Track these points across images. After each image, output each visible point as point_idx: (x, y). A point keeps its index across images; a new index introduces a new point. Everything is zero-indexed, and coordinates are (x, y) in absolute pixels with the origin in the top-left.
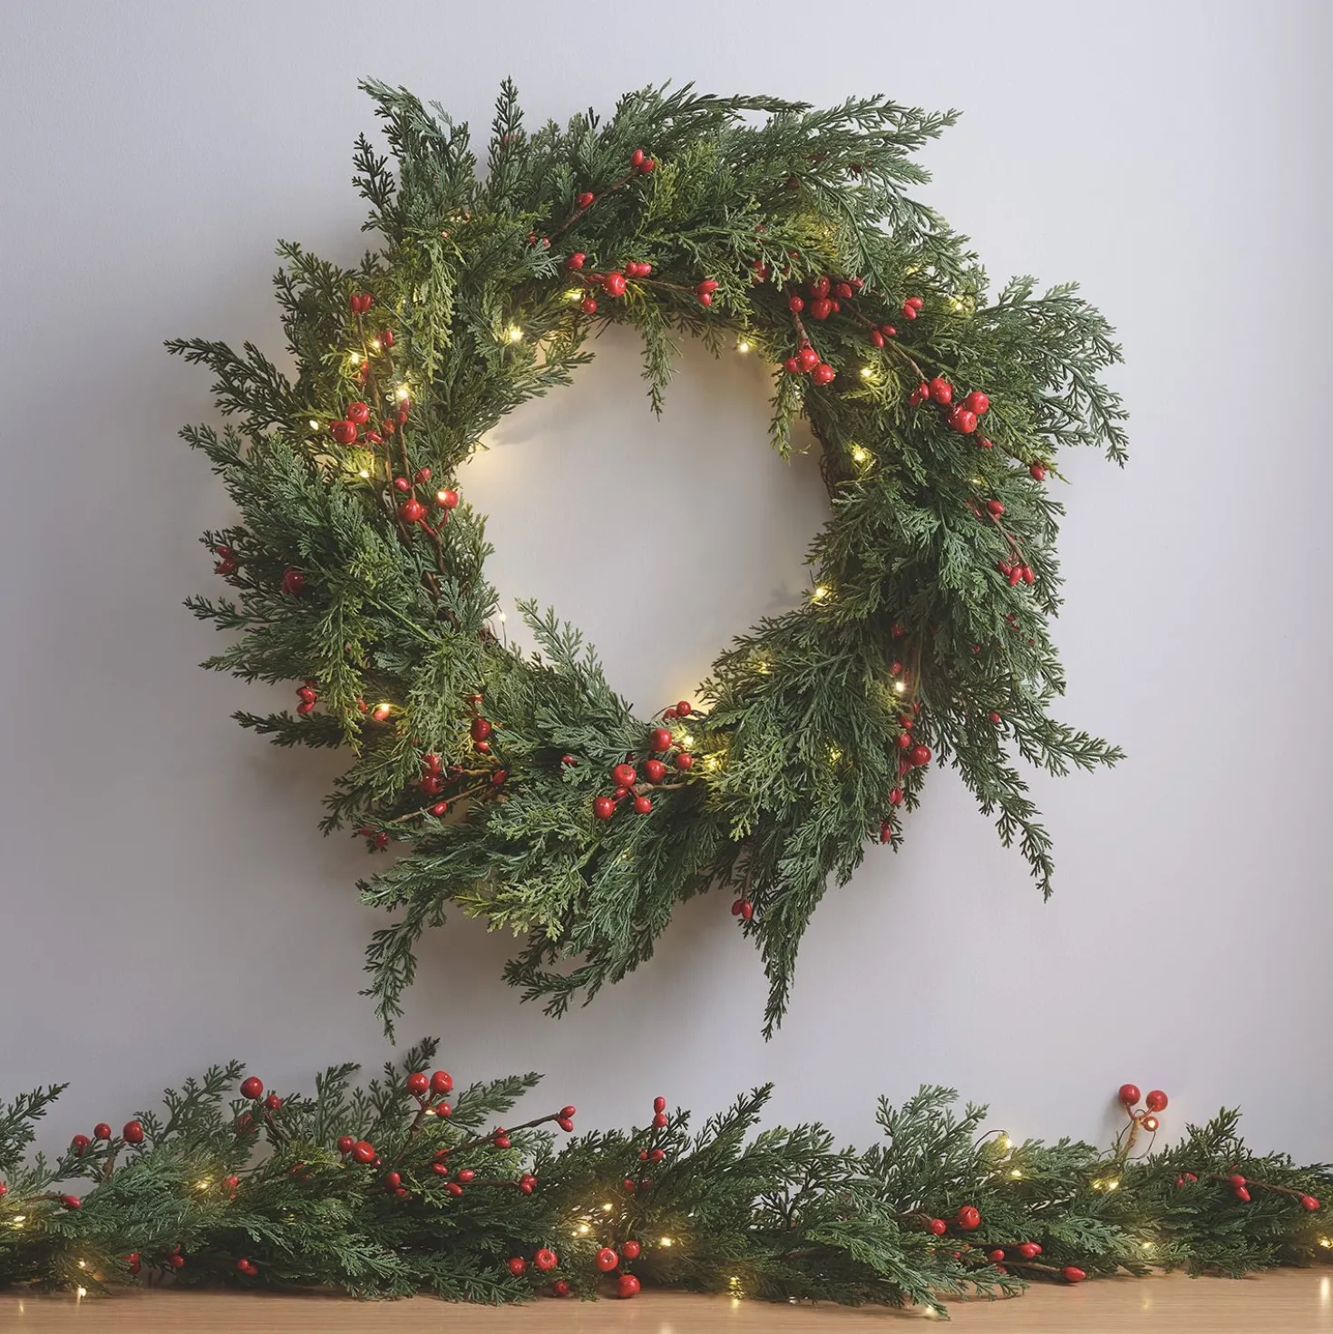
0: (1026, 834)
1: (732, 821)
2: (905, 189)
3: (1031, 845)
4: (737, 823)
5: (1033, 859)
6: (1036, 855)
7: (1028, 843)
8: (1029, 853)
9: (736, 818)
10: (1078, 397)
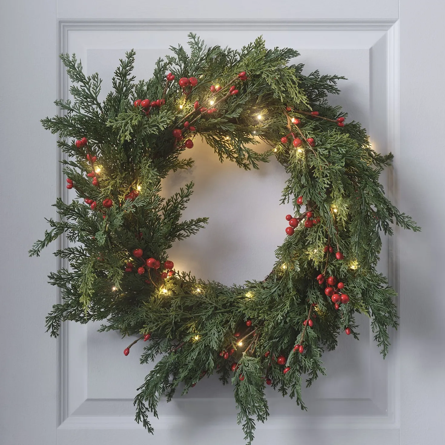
0: (246, 422)
1: (144, 326)
2: (381, 230)
3: (247, 427)
4: (144, 328)
5: (246, 433)
6: (248, 431)
7: (246, 426)
8: (245, 430)
9: (146, 326)
10: (375, 325)
